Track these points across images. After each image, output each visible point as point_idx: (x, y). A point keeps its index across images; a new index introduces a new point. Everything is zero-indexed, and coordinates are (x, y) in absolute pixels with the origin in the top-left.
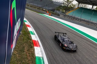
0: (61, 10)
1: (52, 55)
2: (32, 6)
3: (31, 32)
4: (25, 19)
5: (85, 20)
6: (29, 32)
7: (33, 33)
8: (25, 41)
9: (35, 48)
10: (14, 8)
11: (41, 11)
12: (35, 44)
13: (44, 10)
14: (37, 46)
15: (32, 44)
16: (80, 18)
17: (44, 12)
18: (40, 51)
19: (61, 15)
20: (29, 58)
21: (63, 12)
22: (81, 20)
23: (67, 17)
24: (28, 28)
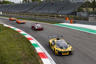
11: (56, 19)
19: (90, 18)
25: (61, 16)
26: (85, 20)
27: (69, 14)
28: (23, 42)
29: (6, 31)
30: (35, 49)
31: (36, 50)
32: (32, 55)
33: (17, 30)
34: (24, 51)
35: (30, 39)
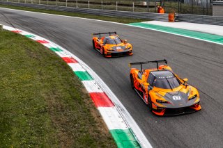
3: (120, 133)
7: (130, 138)
13: (145, 7)
17: (144, 12)
25: (145, 4)
28: (51, 67)
29: (8, 41)
30: (81, 84)
31: (84, 88)
32: (75, 98)
33: (37, 38)
34: (54, 89)
35: (71, 60)
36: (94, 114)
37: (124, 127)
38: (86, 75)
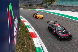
0: (47, 2)
1: (49, 43)
2: (24, 5)
3: (27, 26)
4: (21, 17)
5: (70, 5)
6: (26, 26)
7: (29, 26)
8: (24, 35)
9: (34, 39)
10: (11, 10)
11: (32, 7)
12: (33, 35)
14: (34, 37)
15: (30, 36)
16: (64, 5)
17: (34, 7)
18: (38, 41)
19: (48, 6)
20: (31, 50)
21: (50, 4)
22: (66, 7)
23: (54, 7)
24: (24, 23)
25: (34, 5)
26: (46, 7)
27: (39, 5)
36: (23, 23)
37: (28, 25)
38: (22, 18)
